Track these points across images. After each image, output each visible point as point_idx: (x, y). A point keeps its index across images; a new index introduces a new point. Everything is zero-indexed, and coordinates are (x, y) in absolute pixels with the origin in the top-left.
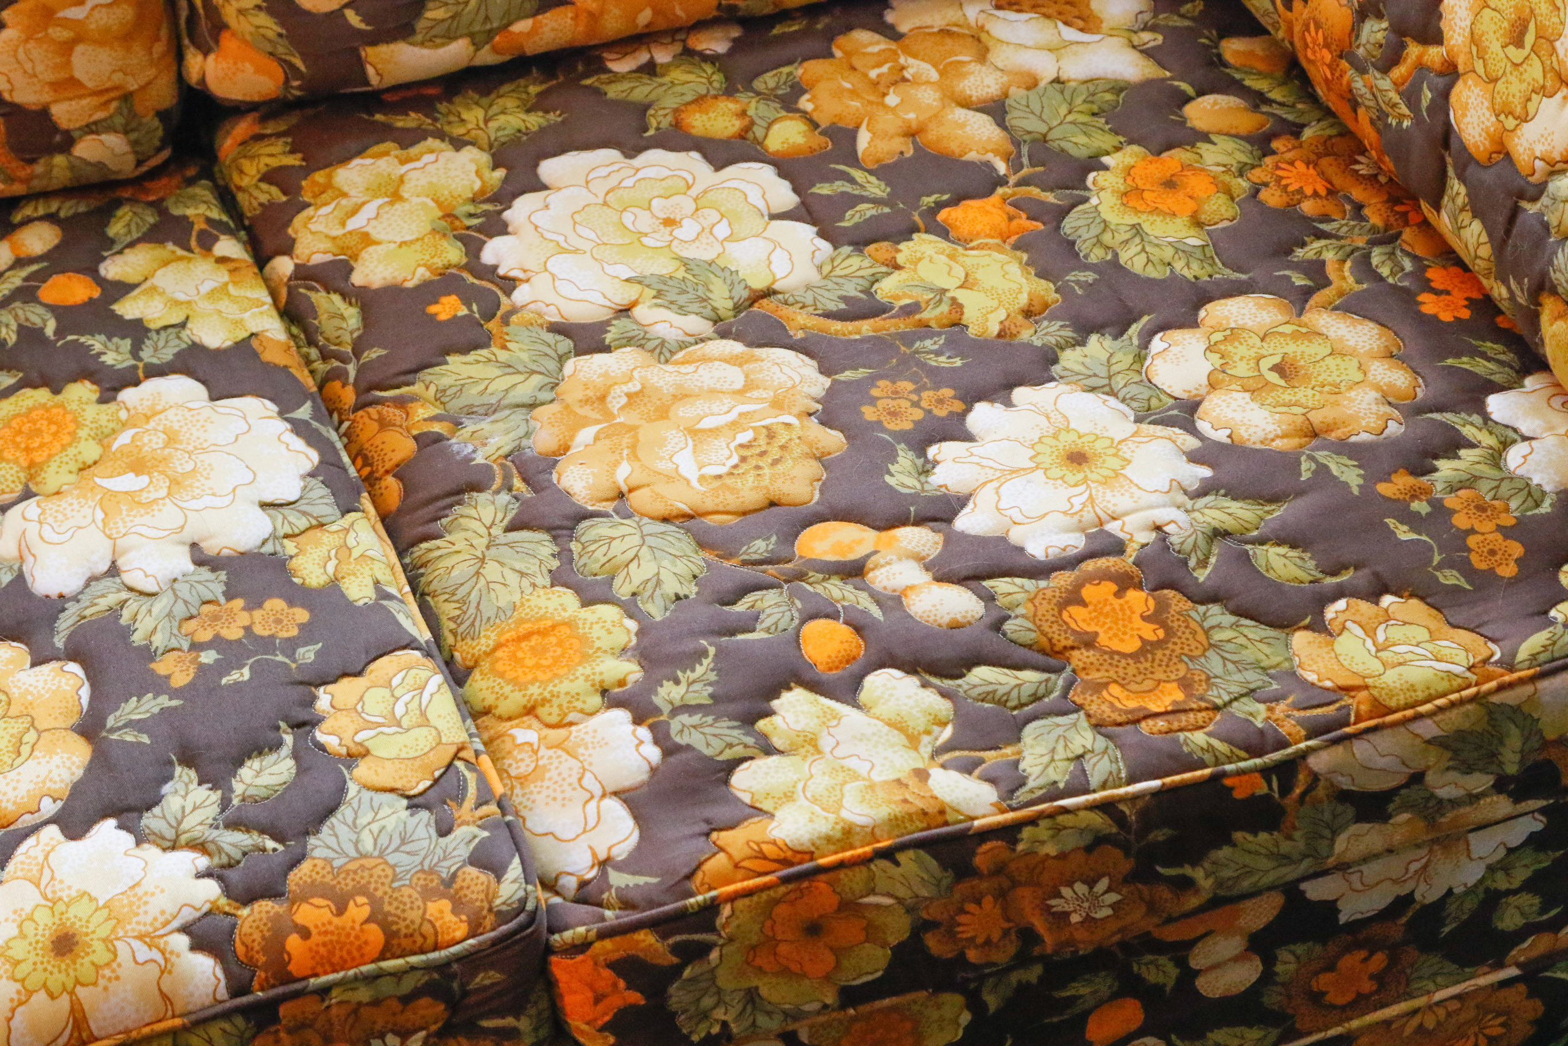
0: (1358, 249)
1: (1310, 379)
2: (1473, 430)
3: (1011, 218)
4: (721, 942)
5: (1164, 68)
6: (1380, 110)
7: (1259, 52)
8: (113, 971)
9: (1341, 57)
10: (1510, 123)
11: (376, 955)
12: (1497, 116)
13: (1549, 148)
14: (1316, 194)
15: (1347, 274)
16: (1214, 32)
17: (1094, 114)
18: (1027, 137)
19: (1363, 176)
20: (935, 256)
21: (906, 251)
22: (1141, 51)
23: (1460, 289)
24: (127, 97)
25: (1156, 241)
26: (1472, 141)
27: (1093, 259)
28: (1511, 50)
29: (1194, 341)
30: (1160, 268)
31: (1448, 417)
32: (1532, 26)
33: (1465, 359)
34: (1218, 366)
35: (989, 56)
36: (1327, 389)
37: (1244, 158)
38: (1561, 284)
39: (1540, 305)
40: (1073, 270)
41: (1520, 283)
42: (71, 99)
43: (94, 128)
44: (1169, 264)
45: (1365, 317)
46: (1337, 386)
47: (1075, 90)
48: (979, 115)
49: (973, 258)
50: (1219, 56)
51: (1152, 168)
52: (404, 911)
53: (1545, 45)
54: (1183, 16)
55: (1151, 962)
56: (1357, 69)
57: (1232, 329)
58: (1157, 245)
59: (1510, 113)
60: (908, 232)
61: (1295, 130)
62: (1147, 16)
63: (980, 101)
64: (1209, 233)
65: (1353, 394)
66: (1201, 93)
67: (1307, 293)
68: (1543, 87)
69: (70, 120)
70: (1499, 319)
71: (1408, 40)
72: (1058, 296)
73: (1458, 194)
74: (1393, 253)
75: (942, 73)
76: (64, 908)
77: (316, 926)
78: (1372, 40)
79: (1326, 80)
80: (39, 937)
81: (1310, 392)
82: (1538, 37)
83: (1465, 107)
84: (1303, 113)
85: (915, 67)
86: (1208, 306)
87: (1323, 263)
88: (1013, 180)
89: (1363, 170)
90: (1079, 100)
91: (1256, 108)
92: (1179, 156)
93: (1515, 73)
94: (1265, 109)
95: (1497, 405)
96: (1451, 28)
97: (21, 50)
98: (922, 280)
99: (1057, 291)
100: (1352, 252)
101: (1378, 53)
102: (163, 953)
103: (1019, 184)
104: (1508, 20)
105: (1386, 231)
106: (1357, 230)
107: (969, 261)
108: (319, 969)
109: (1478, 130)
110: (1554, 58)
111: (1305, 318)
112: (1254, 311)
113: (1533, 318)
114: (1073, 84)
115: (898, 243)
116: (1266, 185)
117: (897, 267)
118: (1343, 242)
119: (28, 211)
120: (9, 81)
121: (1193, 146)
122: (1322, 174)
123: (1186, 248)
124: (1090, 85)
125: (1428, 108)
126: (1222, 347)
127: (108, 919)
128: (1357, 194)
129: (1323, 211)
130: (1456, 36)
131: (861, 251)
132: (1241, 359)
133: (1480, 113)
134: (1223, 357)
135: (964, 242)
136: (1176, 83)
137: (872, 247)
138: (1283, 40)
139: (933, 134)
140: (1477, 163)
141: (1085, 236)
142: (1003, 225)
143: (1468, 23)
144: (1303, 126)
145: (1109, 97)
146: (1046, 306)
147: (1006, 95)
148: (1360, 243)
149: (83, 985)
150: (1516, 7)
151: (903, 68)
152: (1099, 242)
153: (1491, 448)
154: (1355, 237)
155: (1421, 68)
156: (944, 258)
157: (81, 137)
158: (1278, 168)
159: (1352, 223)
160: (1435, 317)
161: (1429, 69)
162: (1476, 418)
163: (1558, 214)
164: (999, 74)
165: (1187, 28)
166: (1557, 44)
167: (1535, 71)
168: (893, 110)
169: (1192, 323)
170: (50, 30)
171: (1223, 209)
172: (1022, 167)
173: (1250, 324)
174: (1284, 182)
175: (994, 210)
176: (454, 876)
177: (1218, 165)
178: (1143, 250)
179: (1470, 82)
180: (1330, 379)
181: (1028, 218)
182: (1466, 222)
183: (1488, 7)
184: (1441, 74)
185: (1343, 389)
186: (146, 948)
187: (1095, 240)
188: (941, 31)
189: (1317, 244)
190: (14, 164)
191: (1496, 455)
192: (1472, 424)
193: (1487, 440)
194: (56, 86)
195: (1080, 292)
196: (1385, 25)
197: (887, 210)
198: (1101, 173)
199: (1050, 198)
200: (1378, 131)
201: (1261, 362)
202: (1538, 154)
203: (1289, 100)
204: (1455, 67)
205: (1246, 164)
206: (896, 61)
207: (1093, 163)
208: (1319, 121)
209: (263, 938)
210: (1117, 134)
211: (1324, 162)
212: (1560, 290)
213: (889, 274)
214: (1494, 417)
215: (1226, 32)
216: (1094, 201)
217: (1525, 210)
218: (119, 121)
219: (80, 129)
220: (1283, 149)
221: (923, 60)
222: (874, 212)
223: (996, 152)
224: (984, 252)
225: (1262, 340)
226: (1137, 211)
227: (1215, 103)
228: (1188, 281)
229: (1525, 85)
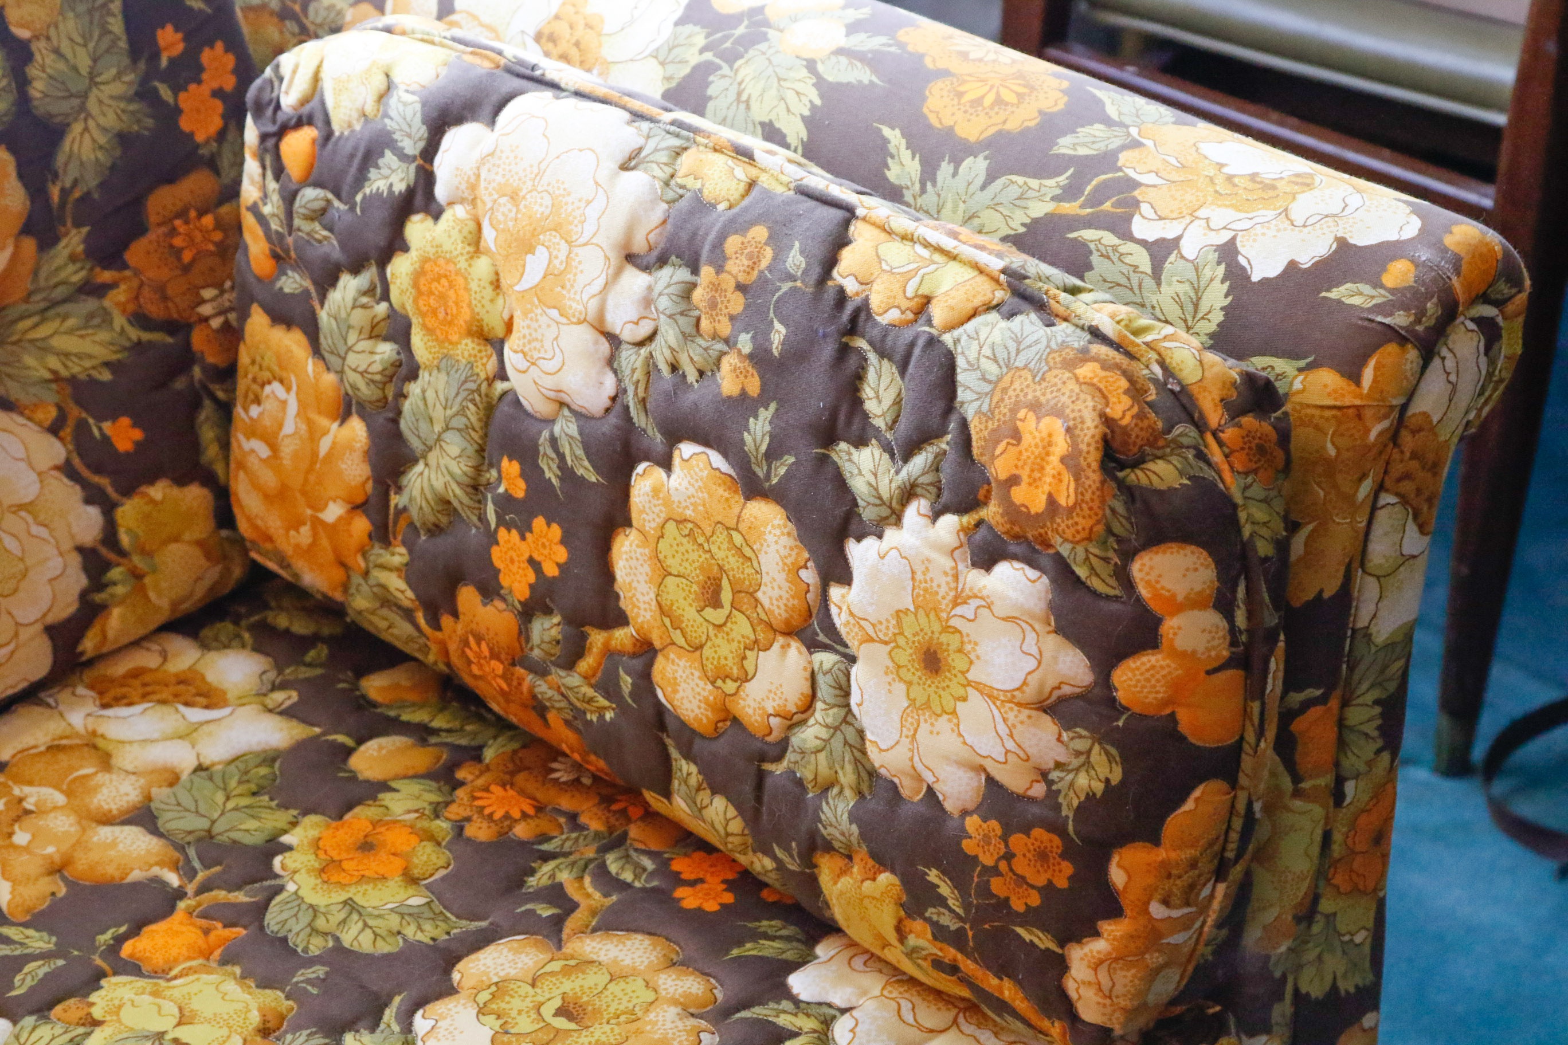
0: (590, 861)
1: (600, 1013)
2: (789, 1018)
3: (206, 932)
5: (313, 725)
6: (573, 707)
7: (405, 682)
9: (513, 664)
10: (730, 687)
12: (713, 683)
13: (781, 702)
14: (525, 816)
15: (590, 890)
16: (350, 673)
17: (254, 794)
18: (189, 838)
19: (564, 783)
20: (136, 998)
21: (100, 1002)
22: (281, 713)
23: (712, 873)
25: (376, 912)
26: (692, 715)
27: (314, 951)
28: (709, 612)
29: (460, 1008)
30: (390, 940)
31: (757, 1012)
32: (725, 583)
33: (748, 945)
34: (497, 1029)
35: (114, 761)
36: (623, 1018)
37: (434, 798)
38: (837, 839)
39: (815, 866)
40: (297, 970)
41: (787, 849)
44: (399, 933)
45: (628, 930)
46: (632, 1012)
47: (224, 773)
48: (128, 829)
49: (180, 987)
50: (364, 697)
51: (341, 833)
53: (746, 599)
54: (309, 665)
56: (536, 673)
57: (496, 984)
58: (379, 916)
59: (727, 677)
60: (94, 981)
61: (475, 754)
62: (272, 675)
63: (121, 813)
64: (428, 887)
65: (652, 1016)
66: (360, 741)
67: (557, 924)
68: (756, 641)
70: (765, 893)
71: (588, 629)
72: (291, 1003)
73: (689, 774)
74: (627, 856)
75: (69, 793)
78: (546, 639)
79: (502, 692)
81: (607, 1028)
82: (735, 592)
83: (675, 683)
84: (475, 734)
85: (33, 795)
86: (460, 966)
87: (560, 885)
88: (190, 889)
89: (564, 777)
90: (233, 783)
91: (423, 742)
92: (362, 815)
93: (720, 635)
94: (433, 740)
95: (799, 983)
96: (634, 606)
98: (132, 1029)
99: (288, 998)
100: (586, 866)
101: (557, 650)
103: (200, 891)
104: (697, 583)
105: (611, 834)
106: (581, 840)
107: (176, 993)
109: (696, 702)
110: (759, 609)
111: (569, 948)
112: (511, 957)
113: (812, 883)
114: (219, 767)
115: (88, 995)
116: (468, 819)
117: (96, 1023)
118: (572, 858)
121: (375, 799)
122: (522, 792)
123: (411, 911)
124: (238, 763)
125: (631, 694)
126: (494, 1006)
128: (566, 803)
129: (538, 831)
130: (642, 612)
131: (47, 1018)
132: (520, 1012)
133: (692, 684)
134: (499, 1017)
135: (160, 973)
136: (331, 737)
137: (58, 1009)
138: (436, 663)
139: (82, 863)
140: (702, 737)
141: (296, 928)
142: (201, 942)
143: (653, 596)
144: (480, 748)
145: (263, 771)
146: (282, 1018)
147: (149, 798)
148: (590, 853)
150: (701, 568)
151: (21, 800)
152: (315, 931)
153: (815, 1031)
154: (582, 849)
155: (610, 654)
156: (147, 998)
158: (475, 798)
159: (574, 835)
160: (699, 910)
161: (621, 653)
162: (786, 1005)
163: (812, 767)
164: (133, 778)
165: (322, 676)
166: (759, 595)
167: (742, 627)
168: (26, 849)
169: (449, 990)
171: (434, 857)
172: (194, 873)
173: (513, 972)
174: (487, 811)
175: (184, 929)
177: (409, 812)
178: (366, 925)
179: (672, 656)
180: (622, 1007)
181: (225, 926)
182: (706, 801)
183: (670, 574)
184: (634, 655)
185: (640, 1014)
187: (308, 930)
188: (50, 748)
189: (547, 868)
191: (823, 1037)
192: (784, 1012)
193: (807, 1024)
195: (315, 991)
196: (556, 619)
197: (61, 962)
198: (287, 854)
199: (240, 897)
200: (577, 731)
201: (542, 1010)
202: (771, 711)
203: (456, 724)
204: (650, 644)
205: (438, 803)
206: (9, 793)
207: (274, 847)
208: (495, 738)
210: (287, 808)
211: (520, 778)
212: (836, 845)
213: (88, 1034)
214: (803, 997)
215: (361, 672)
216: (291, 887)
217: (771, 772)
220: (470, 777)
221: (40, 785)
222: (46, 969)
223: (161, 864)
224: (191, 978)
225: (533, 985)
226: (343, 886)
227: (381, 748)
228: (427, 945)
229: (735, 644)
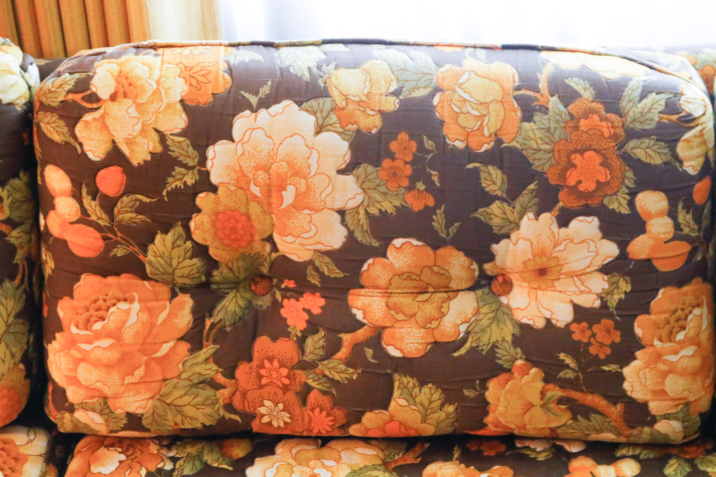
24: (687, 404)
42: (660, 400)
43: (667, 416)
69: (657, 411)
97: (641, 372)
119: (624, 452)
120: (632, 386)
157: (660, 420)
170: (658, 365)
190: (624, 428)
194: (654, 393)
218: (681, 415)
219: (661, 416)
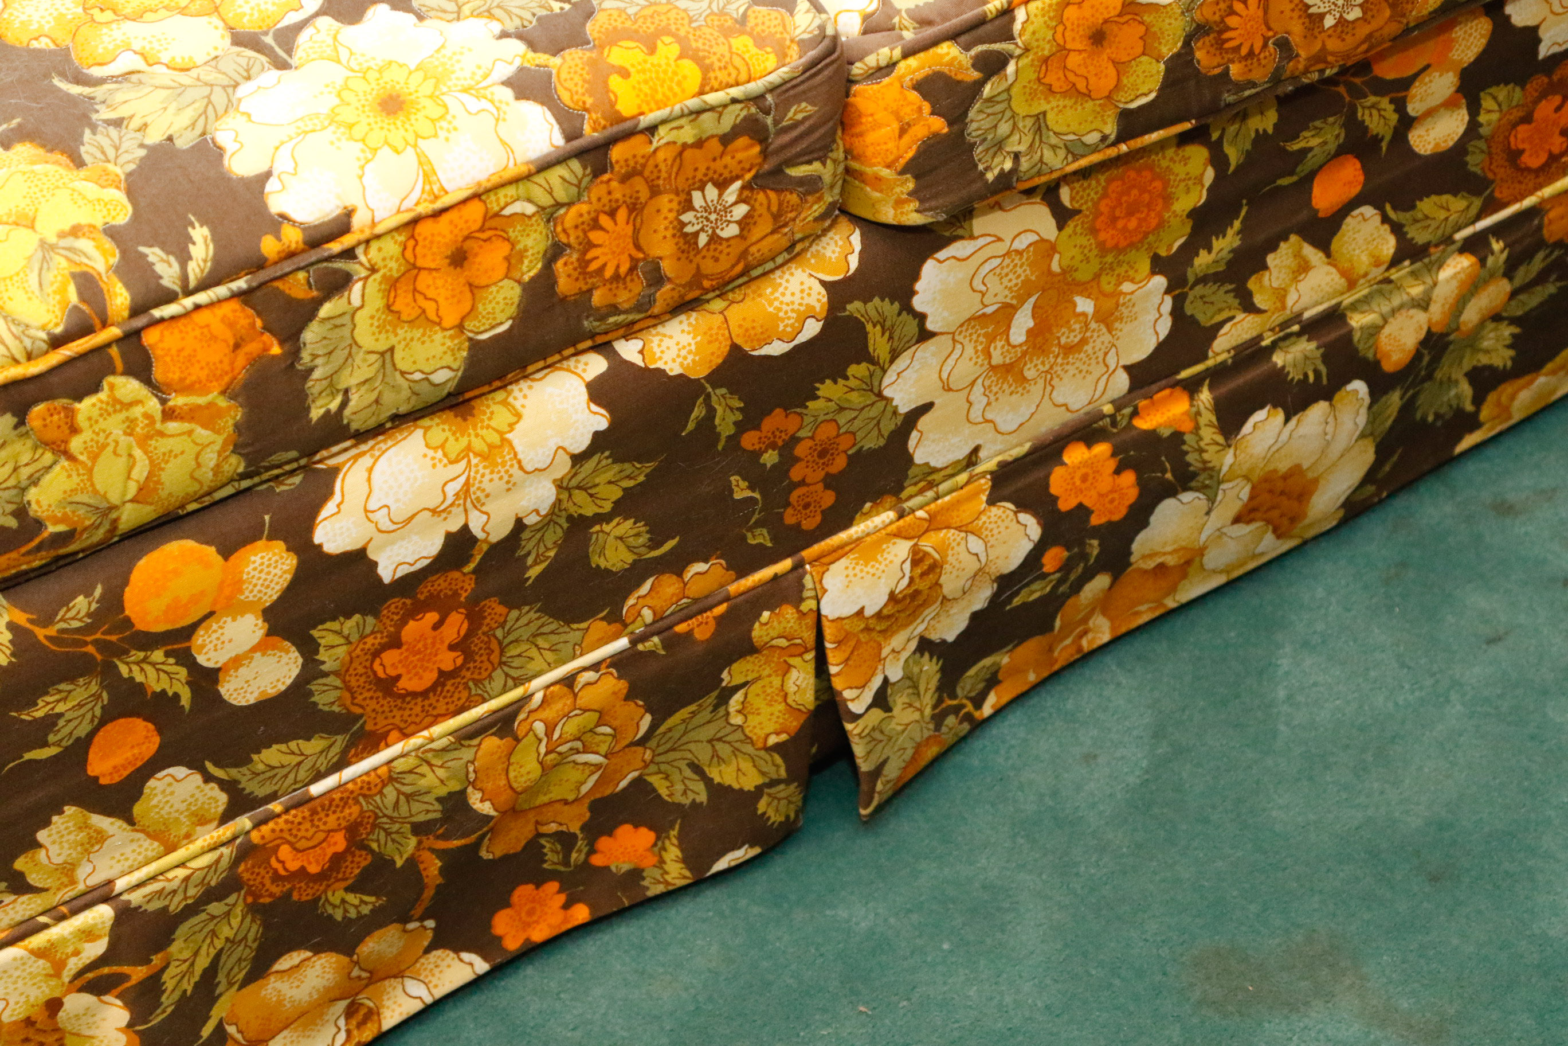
4: (1018, 52)
8: (450, 123)
11: (696, 89)
52: (711, 47)
55: (1373, 106)
76: (377, 75)
77: (633, 66)
80: (363, 102)
102: (492, 102)
108: (645, 108)
127: (425, 79)
149: (424, 138)
176: (745, 15)
186: (475, 100)
209: (585, 81)
